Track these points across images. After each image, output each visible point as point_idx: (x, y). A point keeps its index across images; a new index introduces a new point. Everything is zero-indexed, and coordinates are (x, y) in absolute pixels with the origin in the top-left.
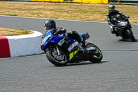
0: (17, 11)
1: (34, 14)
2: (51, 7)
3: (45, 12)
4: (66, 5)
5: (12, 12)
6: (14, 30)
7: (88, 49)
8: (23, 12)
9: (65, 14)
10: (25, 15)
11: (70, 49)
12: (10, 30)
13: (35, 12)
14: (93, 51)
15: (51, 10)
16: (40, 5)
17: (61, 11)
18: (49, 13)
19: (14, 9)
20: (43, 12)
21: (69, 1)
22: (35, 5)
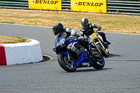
4: (64, 14)
5: (9, 20)
8: (21, 20)
10: (22, 23)
13: (32, 20)
17: (59, 19)
21: (67, 10)
22: (32, 13)
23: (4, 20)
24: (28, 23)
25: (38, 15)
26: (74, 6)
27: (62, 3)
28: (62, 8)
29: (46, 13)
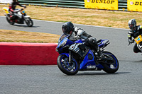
0: (69, 18)
1: (87, 21)
2: (105, 15)
3: (99, 20)
4: (121, 14)
5: (64, 19)
8: (76, 19)
9: (119, 22)
10: (78, 22)
15: (105, 18)
16: (94, 12)
17: (115, 19)
18: (102, 21)
19: (67, 16)
20: (96, 19)
21: (124, 9)
22: (88, 12)
23: (59, 19)
24: (83, 22)
25: (94, 14)
26: (130, 6)
27: (119, 2)
28: (119, 8)
29: (102, 13)
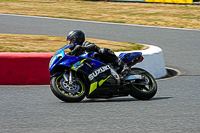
0: (124, 16)
1: (149, 20)
3: (166, 18)
4: (196, 8)
5: (117, 18)
6: (120, 44)
7: (130, 77)
8: (134, 18)
9: (194, 21)
10: (136, 22)
11: (91, 77)
12: (115, 43)
13: (151, 17)
14: (137, 80)
15: (174, 15)
16: (158, 7)
17: (189, 16)
18: (171, 19)
19: (121, 13)
20: (162, 17)
28: (194, 1)
